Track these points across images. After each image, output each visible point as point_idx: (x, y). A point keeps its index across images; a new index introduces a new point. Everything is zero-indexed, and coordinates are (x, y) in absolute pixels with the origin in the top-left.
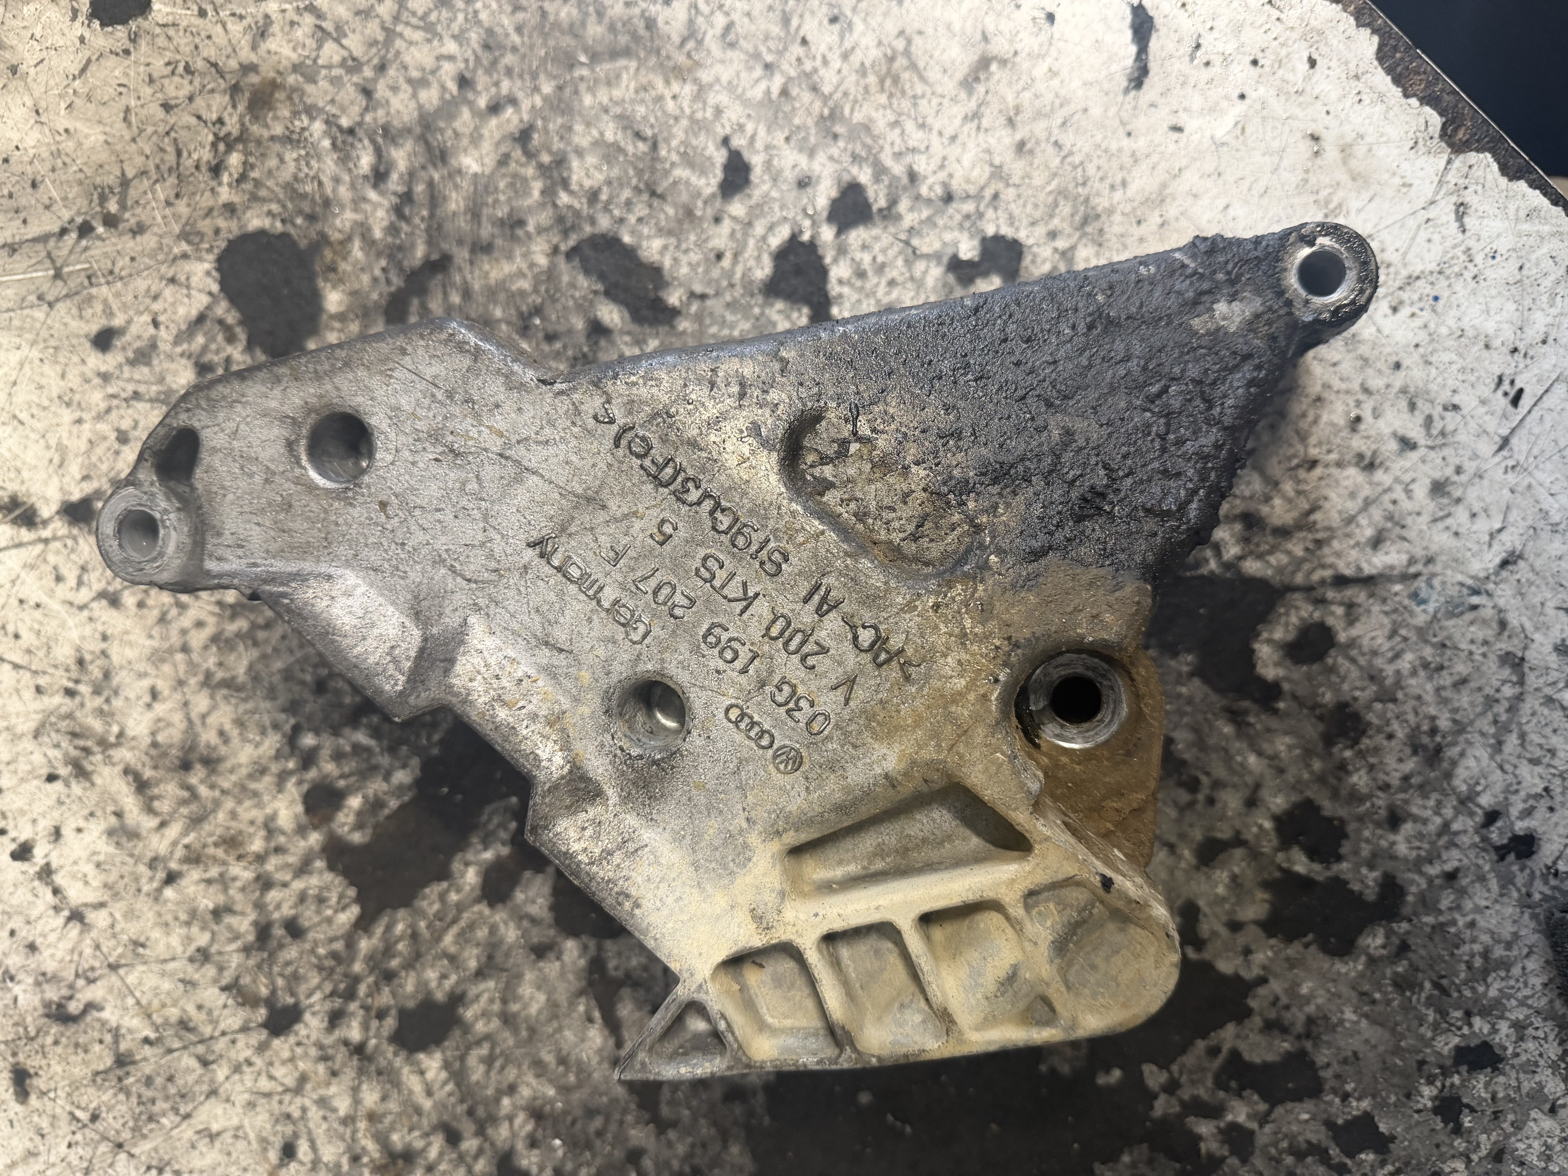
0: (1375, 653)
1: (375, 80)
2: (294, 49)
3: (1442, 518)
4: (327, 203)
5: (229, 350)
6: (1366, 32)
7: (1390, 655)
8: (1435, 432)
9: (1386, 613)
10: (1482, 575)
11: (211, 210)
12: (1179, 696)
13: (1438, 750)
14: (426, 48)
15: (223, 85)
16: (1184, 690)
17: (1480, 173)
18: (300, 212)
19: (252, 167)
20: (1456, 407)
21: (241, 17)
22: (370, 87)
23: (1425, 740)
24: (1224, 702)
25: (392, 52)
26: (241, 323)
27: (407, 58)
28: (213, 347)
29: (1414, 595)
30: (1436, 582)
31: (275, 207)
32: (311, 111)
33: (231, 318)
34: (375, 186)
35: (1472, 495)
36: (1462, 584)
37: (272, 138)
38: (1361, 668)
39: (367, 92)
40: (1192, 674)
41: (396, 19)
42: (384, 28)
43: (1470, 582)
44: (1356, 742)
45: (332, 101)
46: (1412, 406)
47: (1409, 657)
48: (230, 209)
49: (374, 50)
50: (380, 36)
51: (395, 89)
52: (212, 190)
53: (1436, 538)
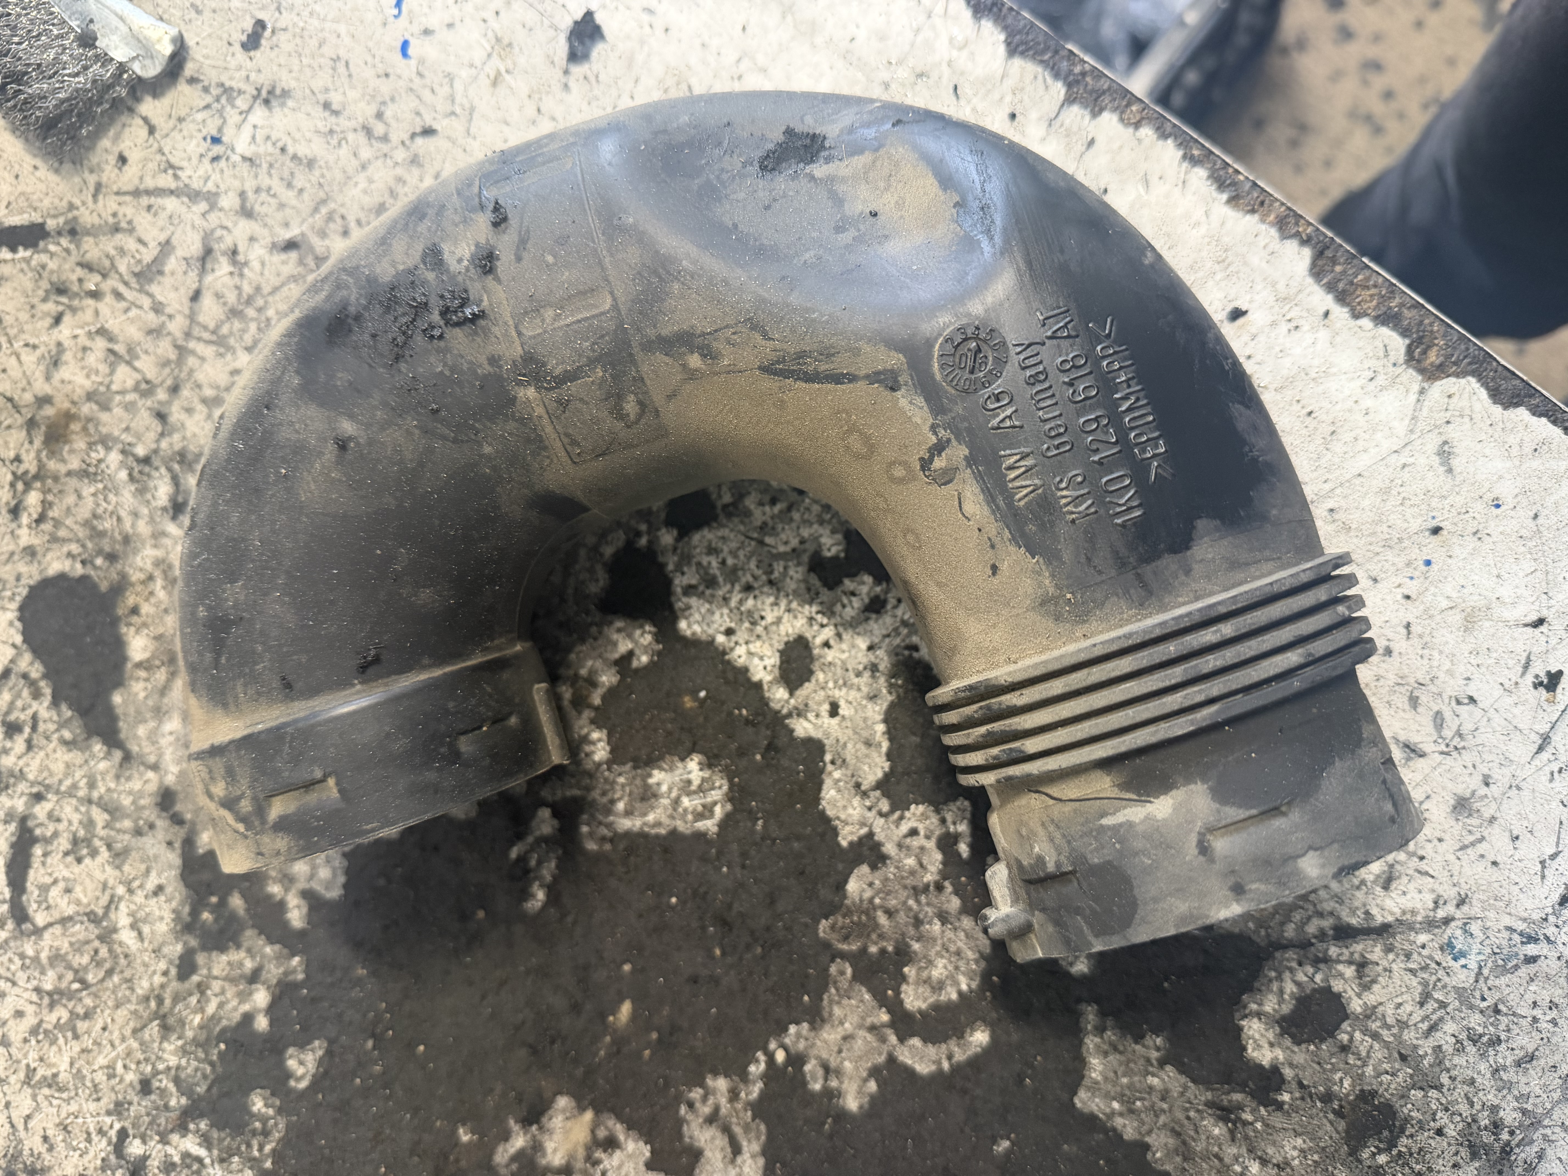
0: (1403, 1025)
1: (169, 403)
2: (88, 376)
3: (1473, 844)
4: (127, 540)
5: (35, 705)
6: (1292, 245)
7: (1425, 1026)
8: (1448, 733)
9: (1412, 971)
10: (1536, 916)
11: (12, 554)
12: (1151, 1088)
13: (1506, 1151)
14: (220, 363)
15: (20, 420)
16: (1154, 1081)
17: (1464, 403)
18: (100, 552)
19: (51, 504)
20: (1472, 700)
21: (35, 347)
22: (164, 410)
23: (1487, 1138)
24: (1209, 1095)
25: (186, 369)
26: (45, 676)
27: (200, 376)
28: (19, 703)
29: (1448, 946)
30: (1475, 928)
31: (75, 548)
32: (106, 442)
33: (36, 671)
34: (174, 518)
35: (1509, 812)
36: (1510, 929)
37: (69, 474)
38: (1386, 1045)
39: (161, 417)
40: (1162, 1063)
41: (188, 335)
42: (177, 347)
43: (1521, 926)
44: (1392, 1144)
45: (127, 429)
46: (1414, 702)
47: (1450, 1027)
48: (30, 552)
49: (167, 370)
50: (173, 355)
51: (189, 411)
52: (12, 532)
53: (1467, 871)
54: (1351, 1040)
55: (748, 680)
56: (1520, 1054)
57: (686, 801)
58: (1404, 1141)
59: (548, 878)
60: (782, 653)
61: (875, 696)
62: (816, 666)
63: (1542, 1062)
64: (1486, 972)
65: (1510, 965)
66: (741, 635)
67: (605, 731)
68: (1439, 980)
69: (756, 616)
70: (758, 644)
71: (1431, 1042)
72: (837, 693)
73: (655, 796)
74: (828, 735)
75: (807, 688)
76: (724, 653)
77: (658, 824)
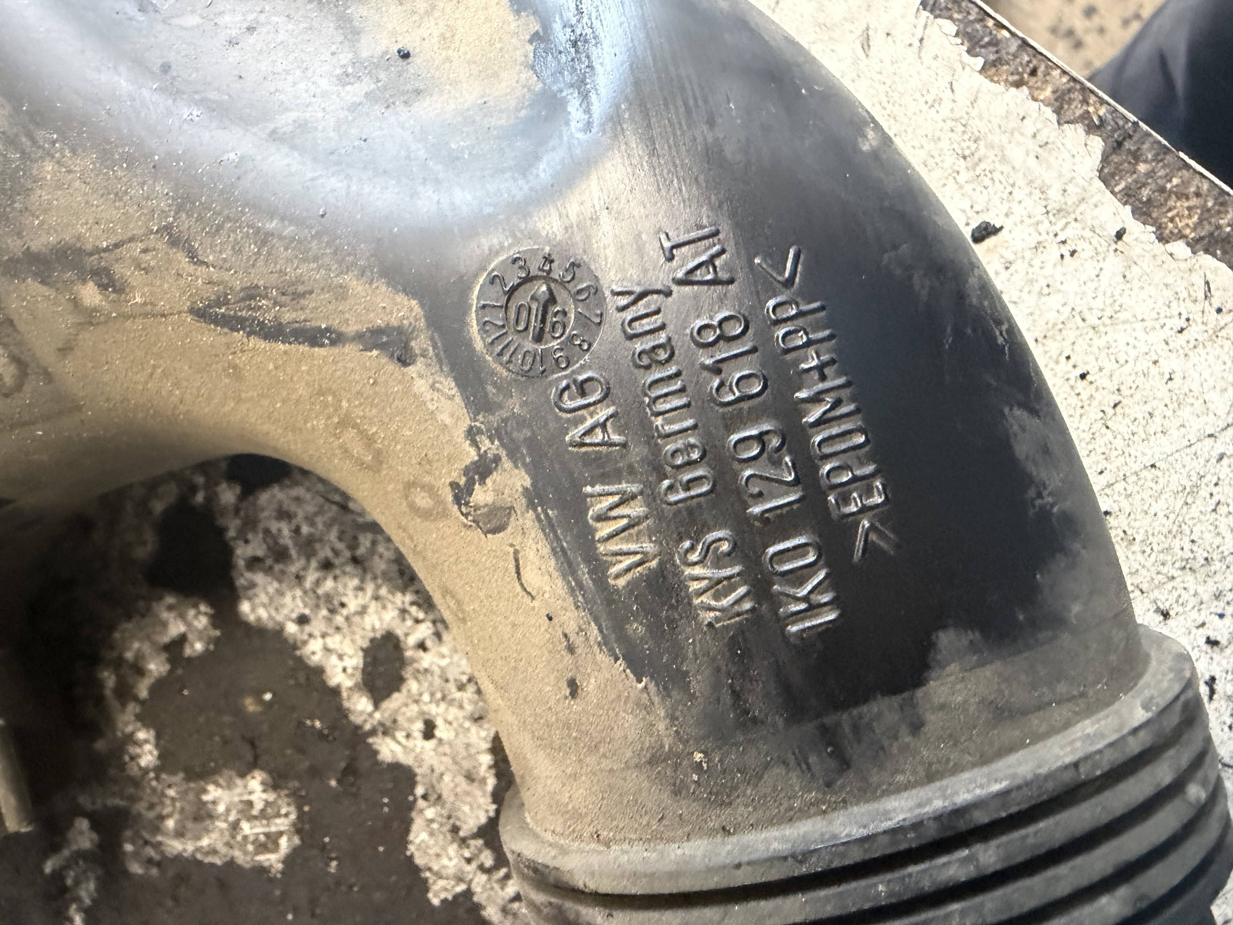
55: (324, 683)
57: (246, 827)
59: (88, 901)
60: (366, 652)
61: (481, 718)
62: (407, 673)
66: (317, 626)
67: (152, 733)
69: (336, 603)
70: (338, 638)
72: (433, 710)
73: (211, 816)
74: (419, 760)
75: (396, 701)
76: (295, 647)
77: (214, 851)
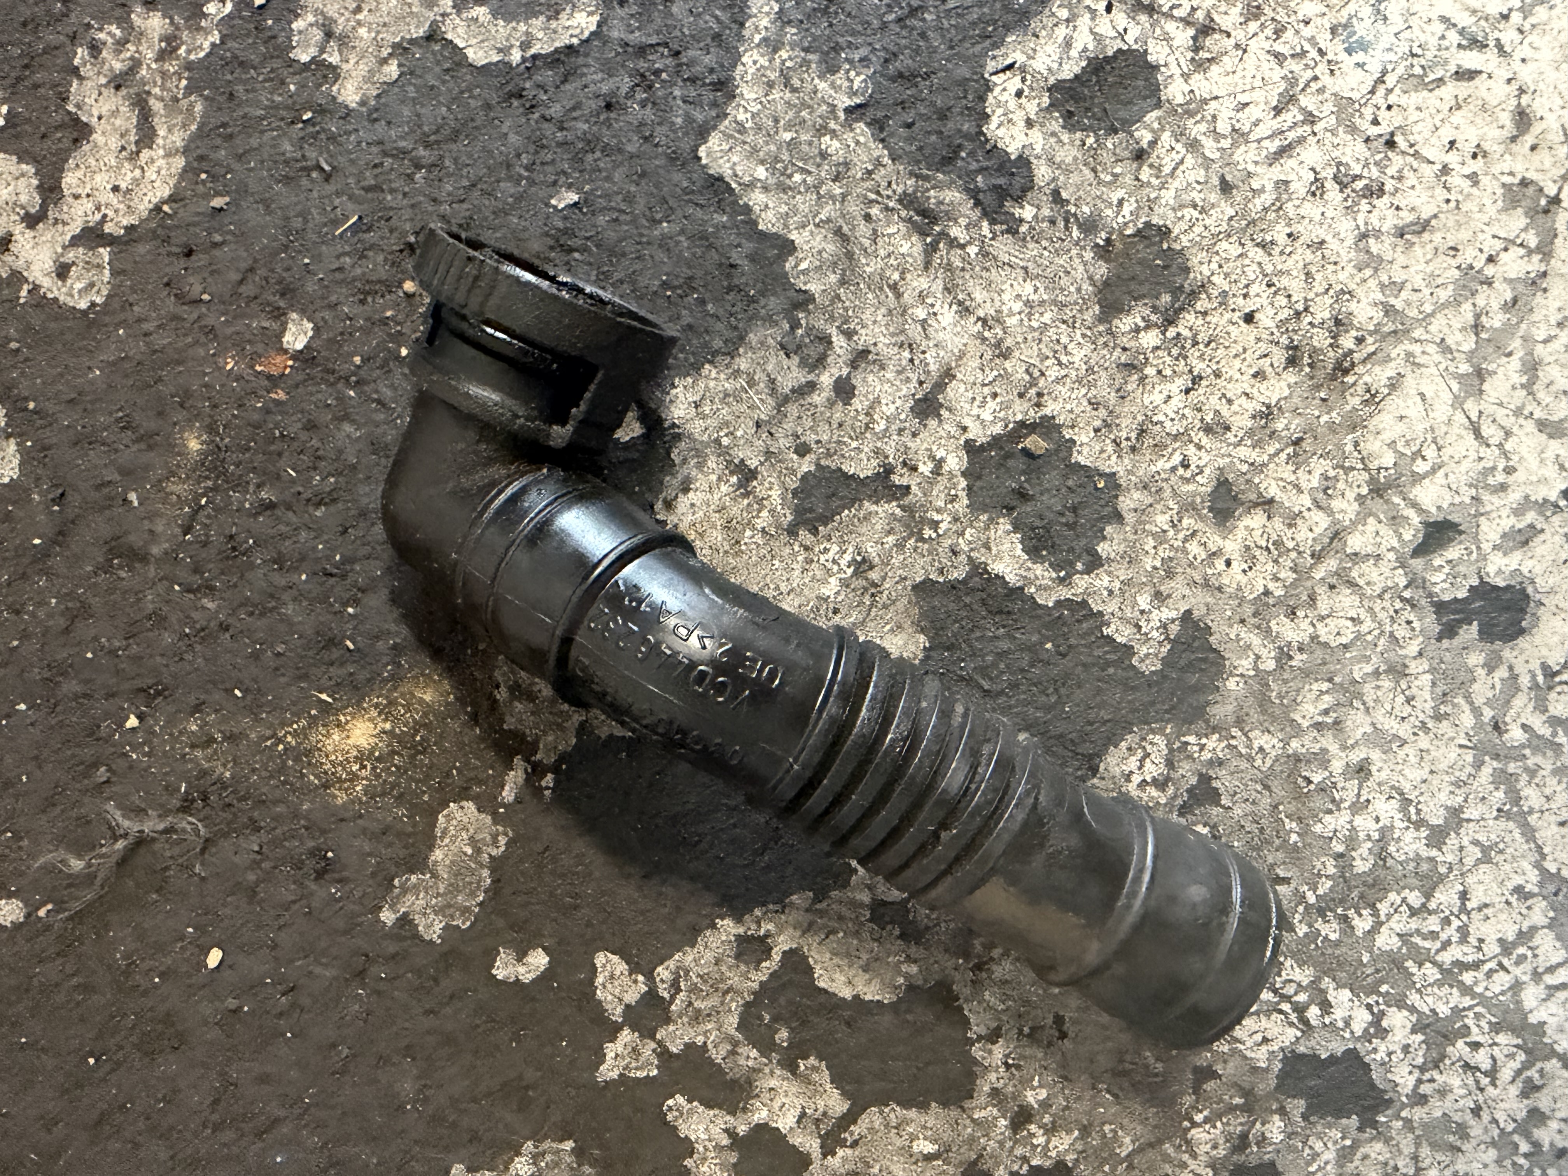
54: (1153, 143)
56: (1408, 217)
58: (1189, 318)
63: (1437, 237)
64: (1390, 80)
65: (1432, 77)
68: (1316, 78)
71: (1276, 173)
